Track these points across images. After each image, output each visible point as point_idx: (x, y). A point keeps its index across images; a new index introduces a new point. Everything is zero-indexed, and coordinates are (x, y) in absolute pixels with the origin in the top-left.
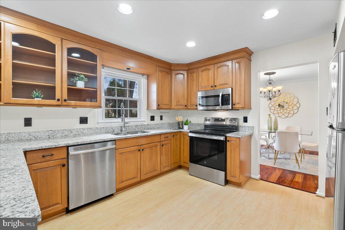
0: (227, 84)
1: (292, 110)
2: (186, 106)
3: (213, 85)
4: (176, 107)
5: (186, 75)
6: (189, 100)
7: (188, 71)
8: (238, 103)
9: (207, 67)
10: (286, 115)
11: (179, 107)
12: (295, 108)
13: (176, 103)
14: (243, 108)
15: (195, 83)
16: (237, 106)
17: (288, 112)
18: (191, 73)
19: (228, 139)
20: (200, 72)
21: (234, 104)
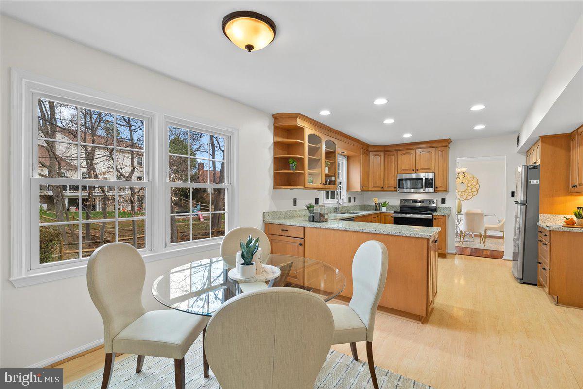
0: (429, 169)
1: (471, 192)
2: (382, 188)
3: (414, 169)
4: (373, 189)
5: (382, 157)
6: (386, 182)
7: (385, 152)
8: (441, 187)
9: (408, 151)
10: (465, 197)
11: (376, 189)
12: (474, 189)
13: (373, 184)
14: (443, 191)
15: (393, 165)
16: (439, 189)
17: (466, 194)
18: (388, 155)
19: (434, 217)
20: (400, 156)
21: (437, 187)
